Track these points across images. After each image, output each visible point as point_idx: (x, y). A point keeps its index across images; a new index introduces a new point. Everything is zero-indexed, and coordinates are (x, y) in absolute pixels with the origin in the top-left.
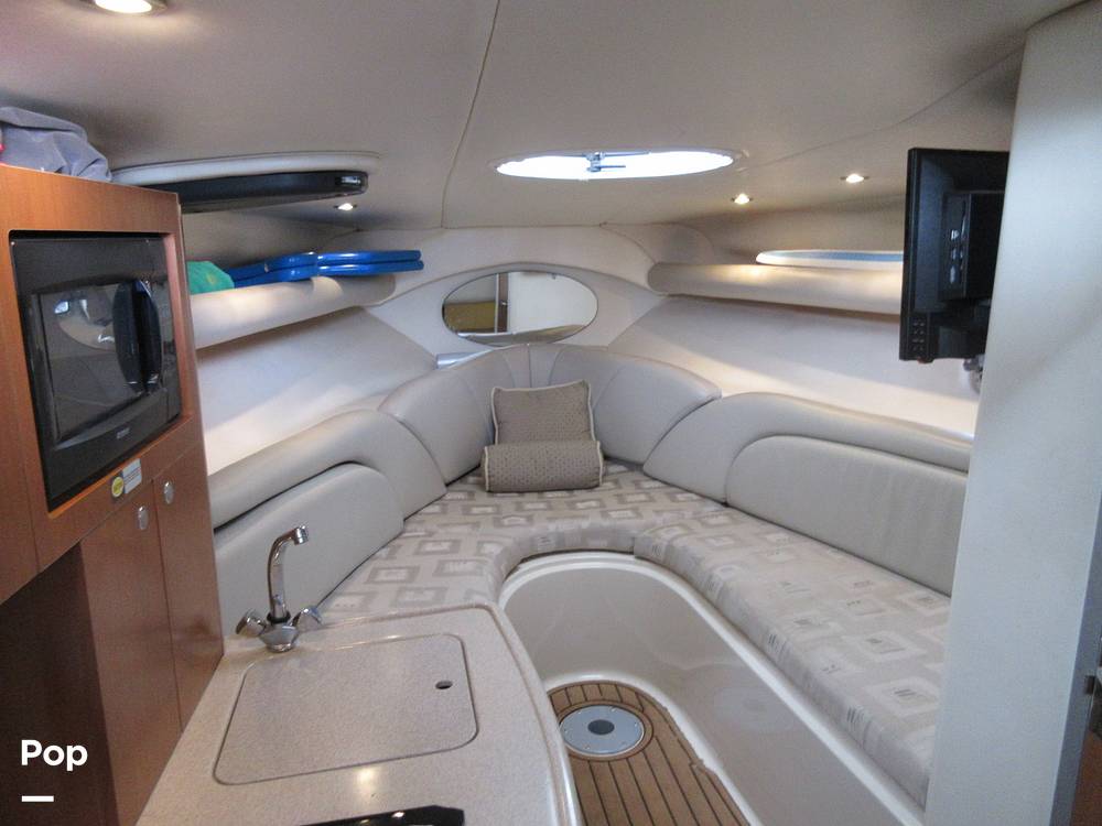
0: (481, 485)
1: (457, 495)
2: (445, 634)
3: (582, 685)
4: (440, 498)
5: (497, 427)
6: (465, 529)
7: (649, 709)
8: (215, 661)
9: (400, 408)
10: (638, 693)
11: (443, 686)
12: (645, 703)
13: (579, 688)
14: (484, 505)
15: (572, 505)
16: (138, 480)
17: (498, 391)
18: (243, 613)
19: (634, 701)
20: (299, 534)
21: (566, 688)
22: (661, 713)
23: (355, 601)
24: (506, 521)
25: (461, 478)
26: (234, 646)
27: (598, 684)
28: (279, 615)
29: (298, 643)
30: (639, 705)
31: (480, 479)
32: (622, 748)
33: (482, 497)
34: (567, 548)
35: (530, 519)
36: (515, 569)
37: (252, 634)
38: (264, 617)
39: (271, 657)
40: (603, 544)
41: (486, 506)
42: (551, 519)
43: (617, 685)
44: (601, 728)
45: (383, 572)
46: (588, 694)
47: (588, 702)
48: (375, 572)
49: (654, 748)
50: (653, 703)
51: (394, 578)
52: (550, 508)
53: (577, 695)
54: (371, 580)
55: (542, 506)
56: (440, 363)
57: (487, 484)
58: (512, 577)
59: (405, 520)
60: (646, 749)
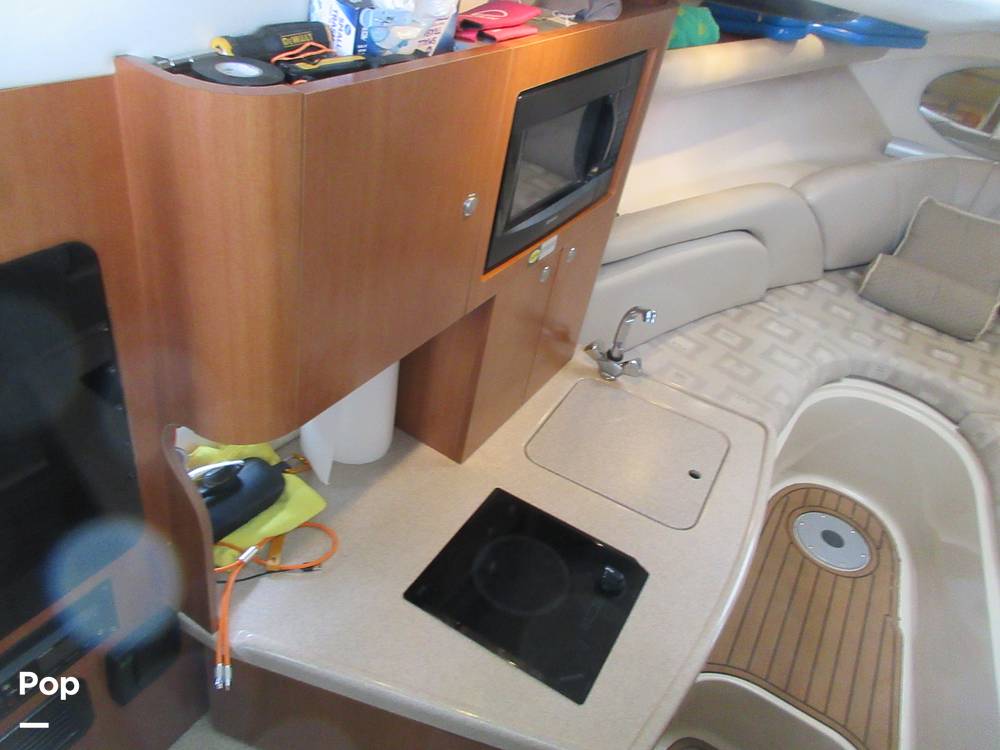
0: (857, 283)
1: (828, 286)
2: (720, 432)
3: (841, 496)
4: (811, 282)
5: (906, 236)
6: (814, 324)
7: (885, 550)
8: (562, 362)
9: (814, 193)
10: (885, 533)
11: (694, 475)
12: (885, 545)
13: (837, 497)
14: (848, 307)
15: (929, 349)
16: (552, 249)
17: (930, 202)
18: (595, 339)
19: (877, 536)
20: (649, 315)
21: (826, 490)
22: (893, 560)
23: (689, 345)
24: (855, 335)
25: (844, 269)
26: (580, 357)
27: (856, 503)
28: (615, 354)
29: (619, 379)
30: (879, 543)
31: (860, 277)
32: (842, 565)
33: (850, 299)
34: (896, 385)
35: (878, 343)
36: (837, 380)
37: (593, 356)
38: (606, 350)
39: (598, 379)
40: (935, 401)
41: (847, 309)
42: (898, 354)
43: (871, 515)
44: (832, 539)
45: (723, 331)
46: (841, 507)
47: (836, 513)
48: (716, 328)
49: (864, 584)
50: (892, 548)
51: (729, 341)
52: (906, 341)
53: (830, 502)
54: (710, 333)
55: (899, 335)
56: (891, 146)
57: (863, 287)
58: (829, 386)
59: (769, 289)
60: (859, 580)
